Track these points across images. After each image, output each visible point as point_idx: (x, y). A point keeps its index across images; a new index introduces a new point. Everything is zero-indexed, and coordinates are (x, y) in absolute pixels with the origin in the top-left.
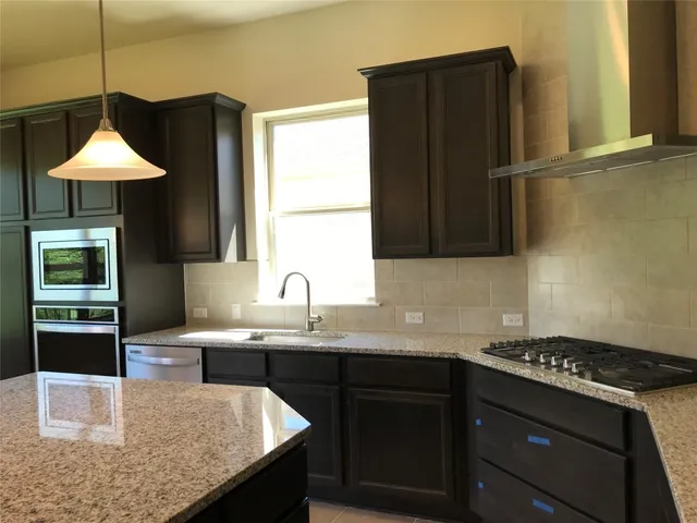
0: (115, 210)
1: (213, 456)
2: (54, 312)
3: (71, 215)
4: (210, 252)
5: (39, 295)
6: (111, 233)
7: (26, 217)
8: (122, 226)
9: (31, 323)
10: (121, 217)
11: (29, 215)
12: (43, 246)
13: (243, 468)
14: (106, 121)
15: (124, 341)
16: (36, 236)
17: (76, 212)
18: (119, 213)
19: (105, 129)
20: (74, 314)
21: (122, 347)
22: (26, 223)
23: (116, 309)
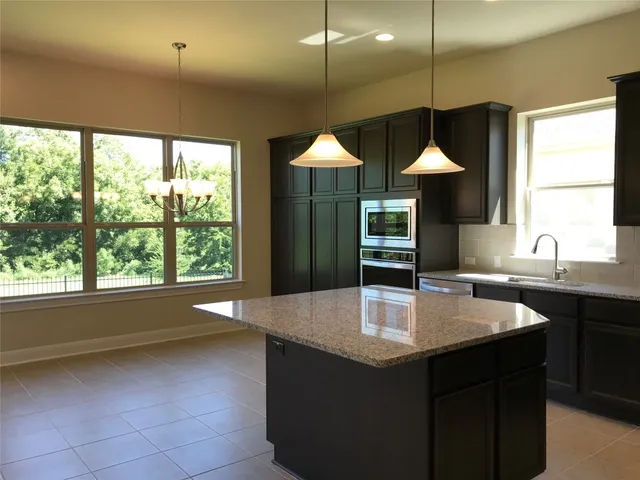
0: (416, 187)
3: (387, 190)
4: (481, 217)
5: (362, 243)
6: (412, 202)
7: (358, 192)
8: (420, 197)
9: (359, 260)
10: (420, 192)
11: (362, 190)
12: (368, 211)
14: (432, 141)
15: (419, 275)
16: (364, 204)
17: (390, 189)
18: (419, 189)
19: (431, 146)
21: (417, 279)
22: (358, 195)
23: (414, 254)
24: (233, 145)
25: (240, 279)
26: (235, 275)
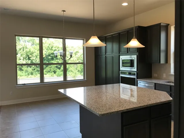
0: (136, 52)
1: (150, 100)
2: (124, 73)
3: (128, 52)
4: (158, 61)
5: (121, 69)
6: (135, 56)
7: (119, 53)
8: (138, 55)
9: (119, 74)
10: (138, 53)
11: (120, 53)
12: (122, 59)
13: (155, 103)
14: (134, 37)
15: (137, 80)
16: (121, 57)
17: (129, 52)
18: (137, 52)
19: (134, 39)
20: (128, 73)
21: (137, 81)
22: (119, 54)
23: (136, 73)
24: (83, 40)
25: (86, 80)
26: (84, 78)
